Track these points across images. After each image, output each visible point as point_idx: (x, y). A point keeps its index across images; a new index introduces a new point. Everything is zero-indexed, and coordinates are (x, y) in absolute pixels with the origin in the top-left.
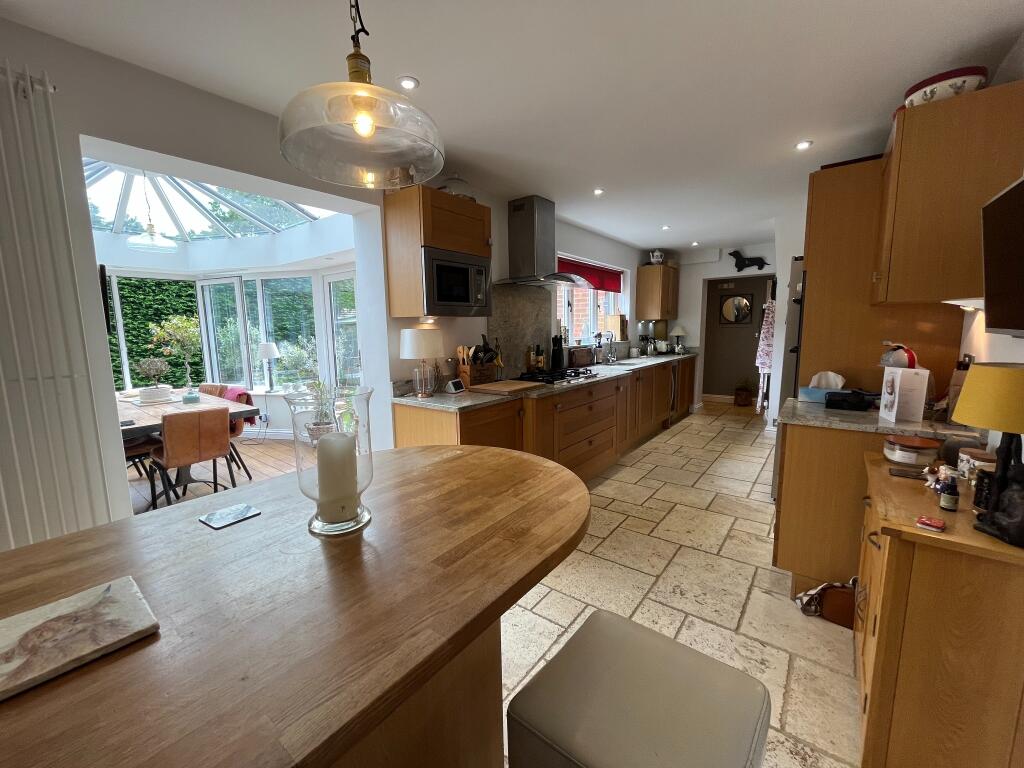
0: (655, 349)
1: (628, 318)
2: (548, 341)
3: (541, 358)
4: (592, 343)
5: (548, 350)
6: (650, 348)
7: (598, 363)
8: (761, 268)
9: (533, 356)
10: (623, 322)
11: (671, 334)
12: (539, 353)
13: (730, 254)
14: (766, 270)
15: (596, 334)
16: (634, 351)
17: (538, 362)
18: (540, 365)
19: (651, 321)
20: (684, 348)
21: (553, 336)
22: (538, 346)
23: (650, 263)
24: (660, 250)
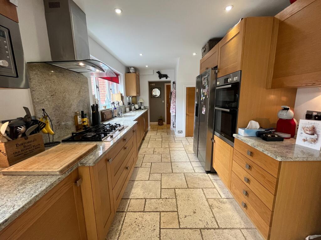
0: (135, 108)
1: (123, 95)
2: (88, 108)
3: (85, 119)
4: (111, 107)
5: (89, 113)
6: (133, 108)
7: (115, 117)
8: (167, 78)
9: (79, 119)
10: (122, 97)
11: (139, 102)
12: (83, 116)
13: (157, 72)
14: (168, 79)
15: (111, 102)
16: (128, 109)
17: (84, 122)
18: (85, 124)
19: (131, 97)
20: (144, 107)
21: (91, 104)
22: (82, 112)
23: (130, 73)
24: (133, 67)
